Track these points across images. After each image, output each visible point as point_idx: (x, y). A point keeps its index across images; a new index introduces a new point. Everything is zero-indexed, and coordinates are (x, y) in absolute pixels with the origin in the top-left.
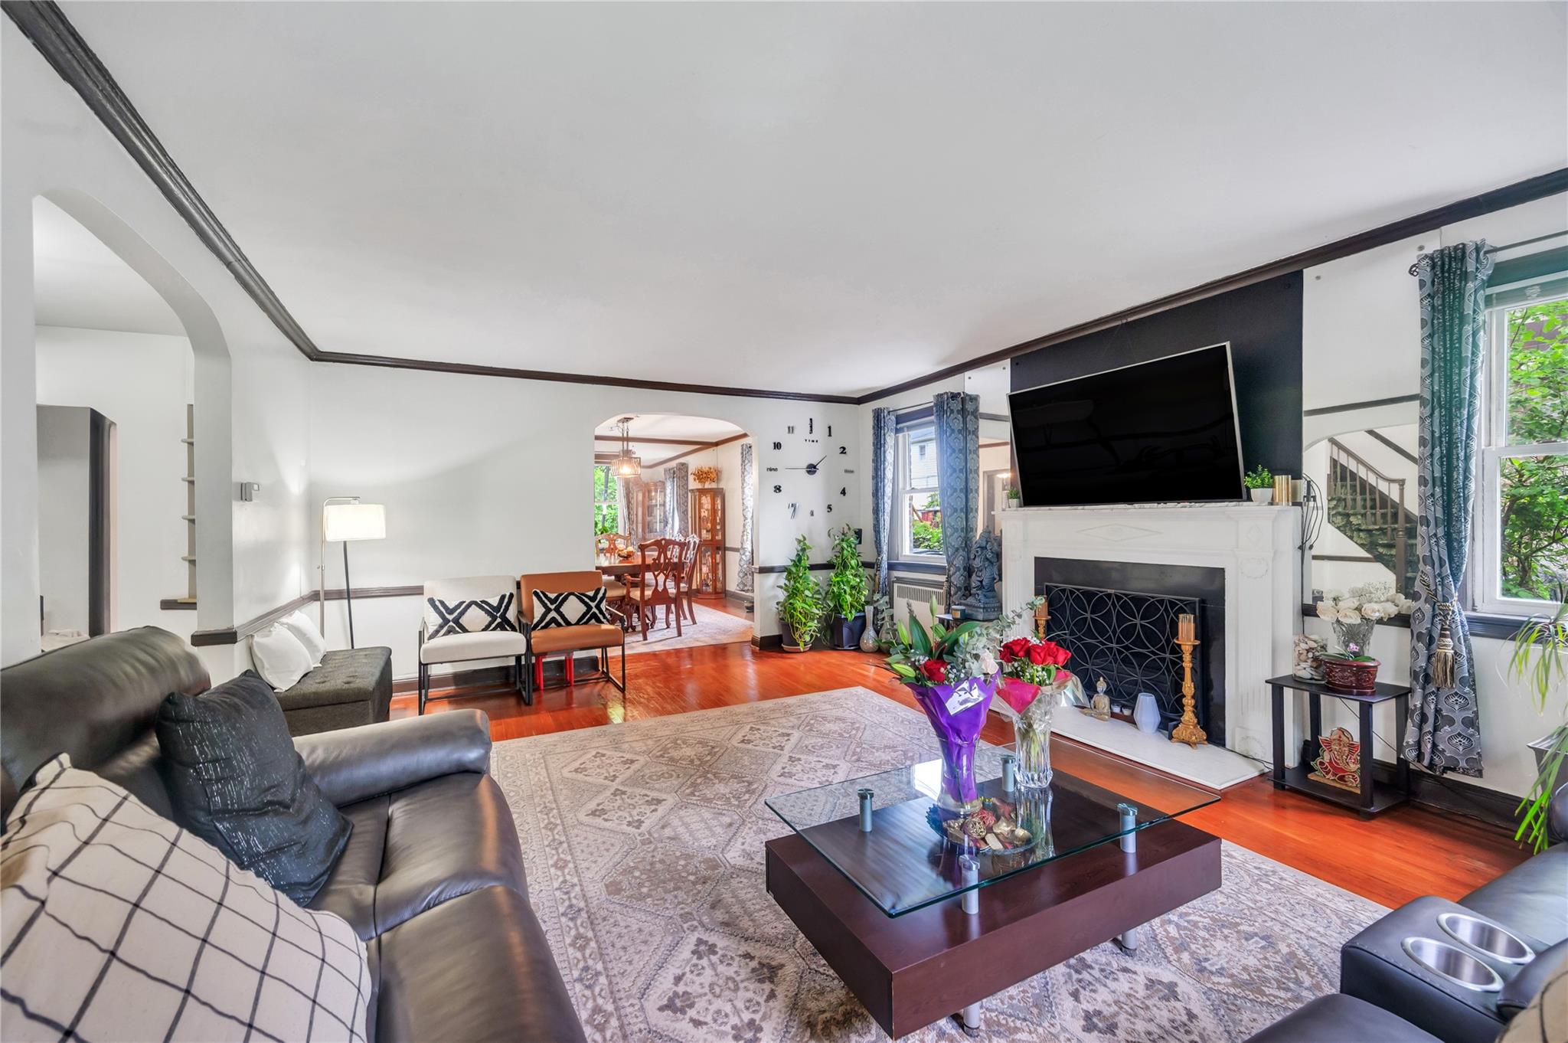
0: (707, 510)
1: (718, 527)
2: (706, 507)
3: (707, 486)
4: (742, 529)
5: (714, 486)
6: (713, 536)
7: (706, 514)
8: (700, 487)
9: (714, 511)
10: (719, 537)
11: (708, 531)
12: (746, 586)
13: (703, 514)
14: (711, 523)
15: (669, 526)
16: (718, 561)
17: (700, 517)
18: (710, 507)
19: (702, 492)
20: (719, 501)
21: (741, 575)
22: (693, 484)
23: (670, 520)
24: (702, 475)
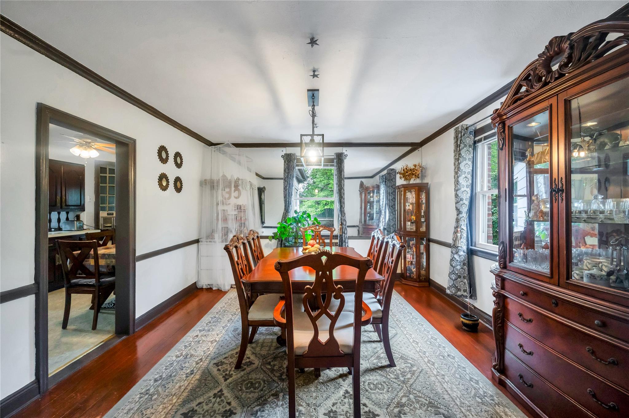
0: (412, 204)
1: (423, 220)
2: (410, 201)
3: (412, 181)
4: (454, 224)
5: (418, 181)
6: (418, 228)
7: (411, 207)
8: (405, 183)
9: (418, 204)
10: (423, 229)
11: (412, 223)
12: (459, 290)
13: (407, 208)
14: (416, 215)
15: (382, 216)
16: (422, 251)
17: (405, 210)
18: (414, 201)
19: (407, 188)
20: (423, 196)
21: (453, 277)
22: (400, 181)
23: (383, 212)
24: (407, 173)
